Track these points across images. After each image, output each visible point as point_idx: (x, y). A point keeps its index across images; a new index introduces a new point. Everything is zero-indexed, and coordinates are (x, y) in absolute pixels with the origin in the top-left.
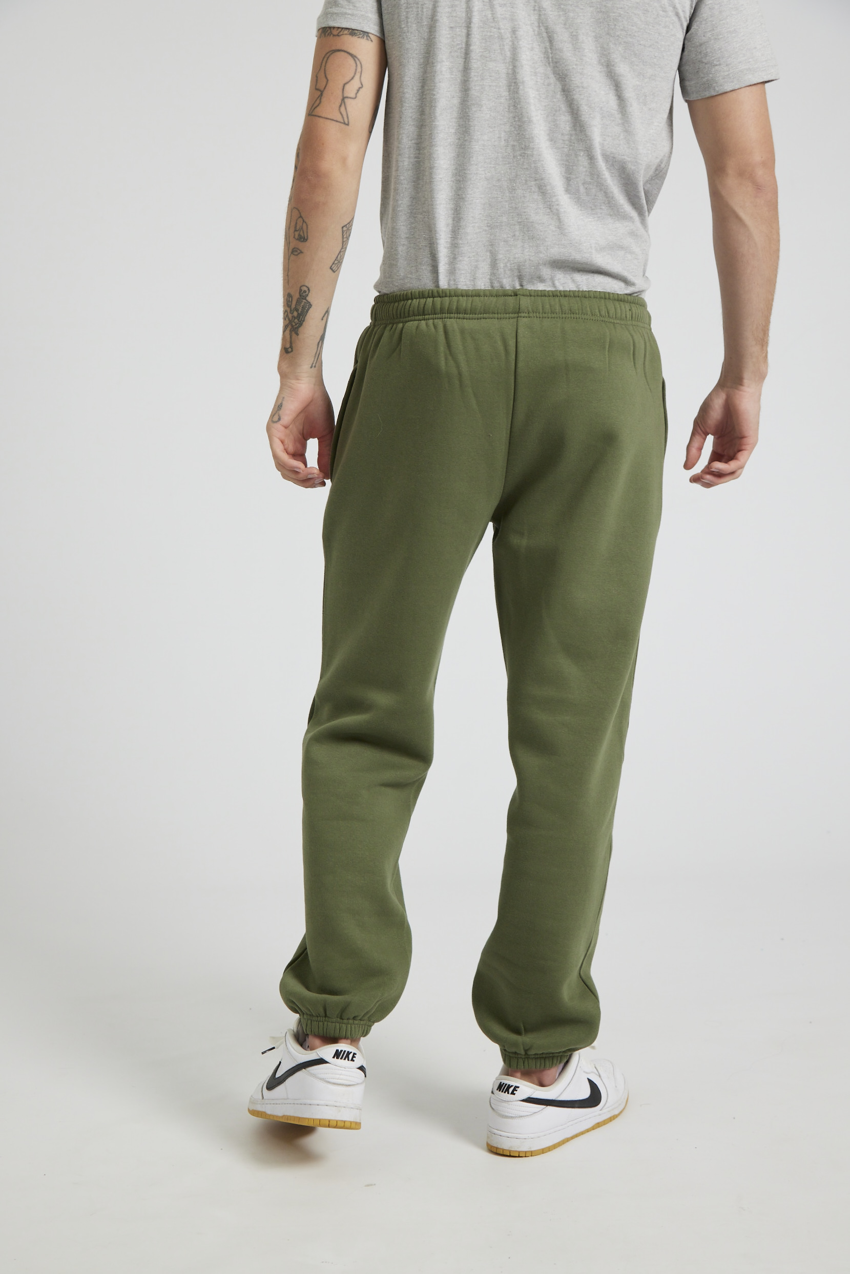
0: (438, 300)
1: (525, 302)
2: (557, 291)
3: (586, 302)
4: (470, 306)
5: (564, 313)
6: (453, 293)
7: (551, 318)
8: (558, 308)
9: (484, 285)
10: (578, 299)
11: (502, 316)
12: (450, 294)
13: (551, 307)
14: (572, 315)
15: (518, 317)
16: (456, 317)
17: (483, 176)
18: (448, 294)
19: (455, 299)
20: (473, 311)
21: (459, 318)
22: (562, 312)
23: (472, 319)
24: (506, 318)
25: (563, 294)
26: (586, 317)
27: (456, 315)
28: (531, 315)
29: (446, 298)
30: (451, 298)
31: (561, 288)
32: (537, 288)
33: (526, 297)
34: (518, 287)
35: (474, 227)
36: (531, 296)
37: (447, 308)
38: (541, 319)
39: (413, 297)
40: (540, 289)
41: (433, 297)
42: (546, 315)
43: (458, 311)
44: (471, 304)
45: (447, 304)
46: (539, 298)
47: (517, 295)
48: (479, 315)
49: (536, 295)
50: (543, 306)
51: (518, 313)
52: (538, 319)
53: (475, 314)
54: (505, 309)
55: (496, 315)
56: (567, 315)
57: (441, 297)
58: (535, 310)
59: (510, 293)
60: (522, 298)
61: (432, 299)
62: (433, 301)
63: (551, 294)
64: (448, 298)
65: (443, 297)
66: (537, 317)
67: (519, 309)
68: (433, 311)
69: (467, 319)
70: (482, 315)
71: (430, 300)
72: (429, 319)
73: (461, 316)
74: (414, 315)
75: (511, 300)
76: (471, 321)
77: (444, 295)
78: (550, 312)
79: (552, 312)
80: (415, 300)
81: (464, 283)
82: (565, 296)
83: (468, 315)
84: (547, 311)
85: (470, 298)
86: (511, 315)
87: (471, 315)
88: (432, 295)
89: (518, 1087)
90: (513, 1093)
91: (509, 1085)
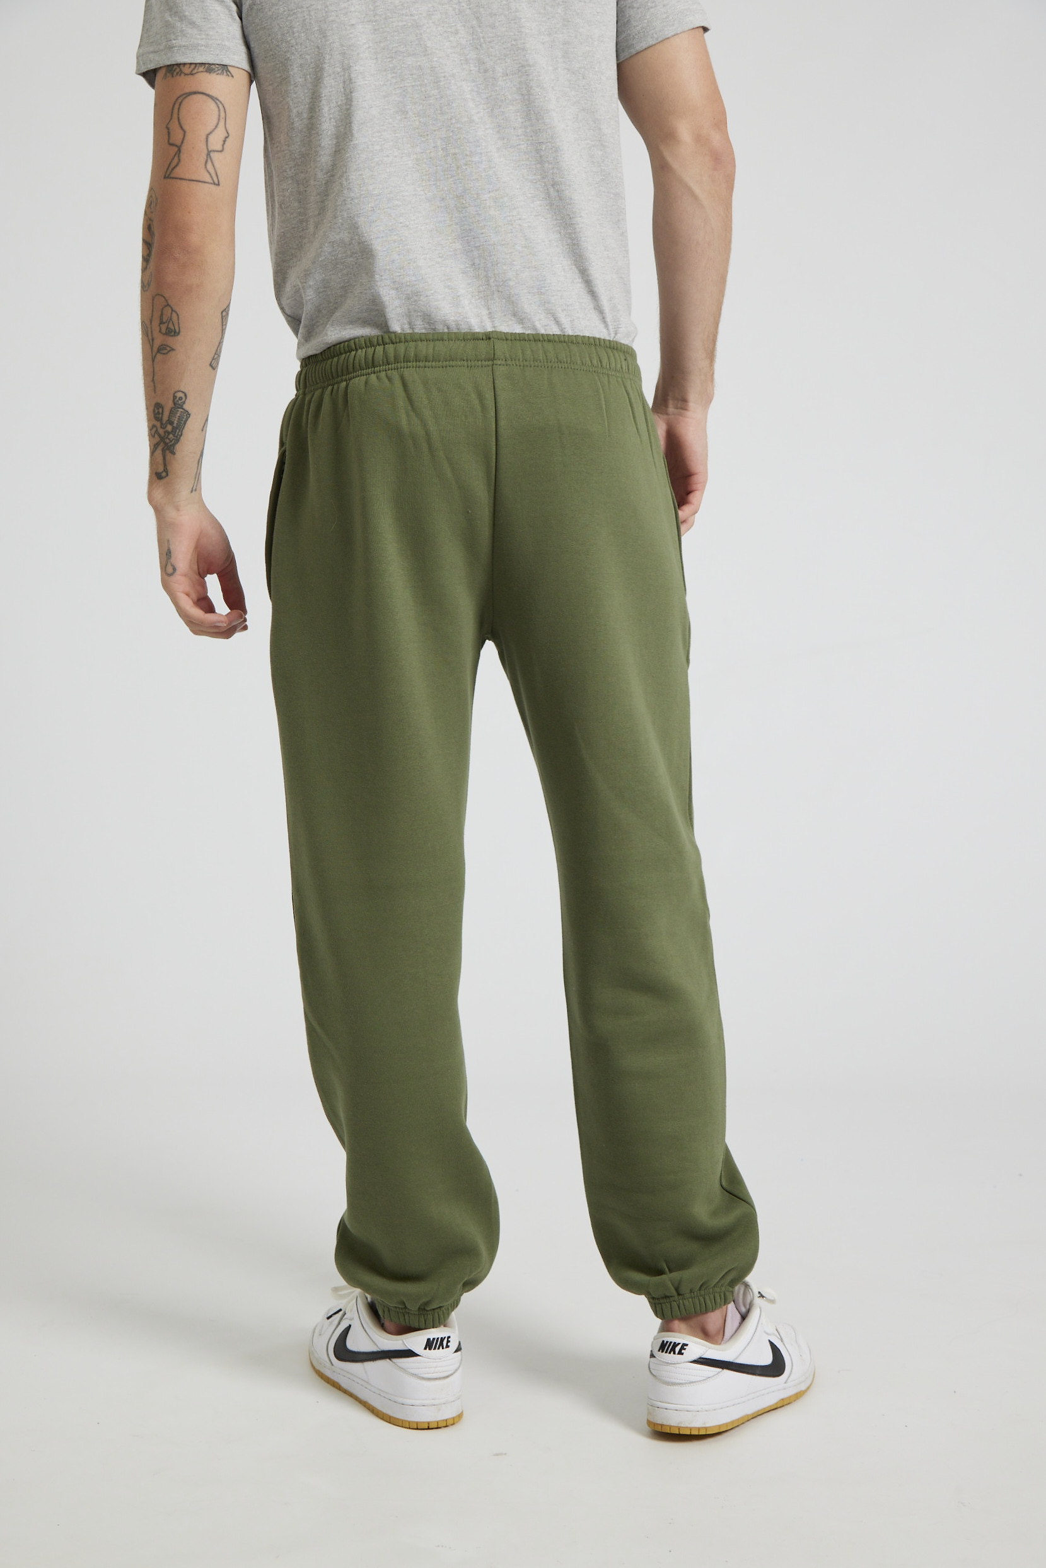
0: (390, 347)
1: (501, 349)
2: (537, 334)
3: (574, 349)
4: (432, 352)
5: (549, 361)
7: (535, 366)
8: (541, 355)
10: (565, 344)
11: (473, 364)
12: (405, 338)
13: (533, 354)
14: (559, 364)
15: (493, 365)
16: (415, 366)
19: (412, 344)
20: (436, 358)
21: (419, 368)
22: (547, 359)
23: (436, 367)
24: (479, 366)
26: (576, 367)
27: (415, 364)
28: (509, 362)
29: (401, 344)
30: (407, 343)
32: (514, 330)
33: (501, 342)
34: (490, 329)
35: (425, 259)
36: (507, 340)
37: (403, 356)
38: (522, 368)
39: (358, 348)
41: (384, 344)
42: (528, 363)
43: (417, 359)
44: (433, 350)
45: (402, 351)
46: (517, 342)
47: (488, 339)
48: (445, 363)
49: (513, 339)
50: (523, 353)
51: (493, 360)
52: (518, 367)
53: (439, 362)
54: (476, 355)
55: (466, 363)
56: (553, 364)
57: (393, 343)
58: (514, 356)
59: (480, 336)
60: (496, 342)
61: (382, 346)
62: (384, 349)
65: (396, 343)
66: (517, 365)
67: (494, 355)
68: (385, 362)
69: (429, 368)
70: (448, 363)
71: (380, 349)
72: (380, 372)
73: (421, 364)
74: (361, 368)
75: (483, 346)
76: (435, 370)
78: (532, 360)
79: (535, 360)
80: (360, 351)
83: (430, 363)
84: (528, 358)
86: (484, 362)
87: (434, 363)
88: (382, 342)
89: (687, 1345)
90: (680, 1353)
91: (675, 1343)
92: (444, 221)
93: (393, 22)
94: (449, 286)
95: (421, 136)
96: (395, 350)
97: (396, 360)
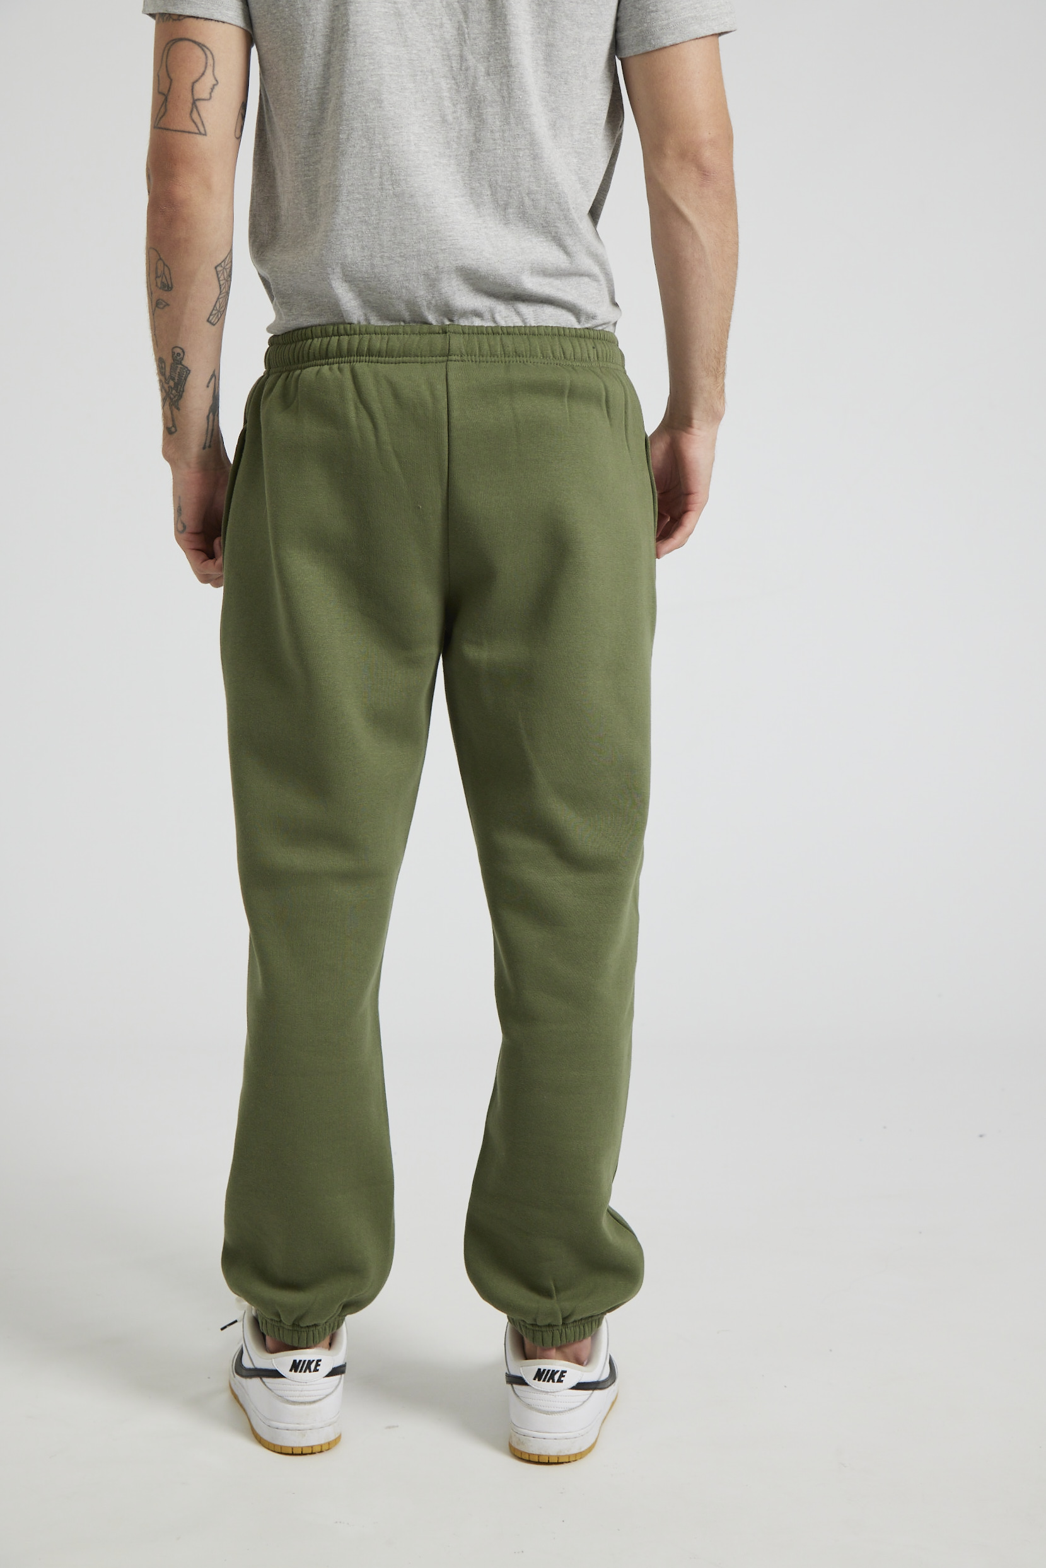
0: (345, 339)
1: (457, 342)
2: (497, 327)
3: (536, 341)
4: (385, 346)
5: (507, 356)
6: (364, 330)
7: (490, 362)
8: (499, 349)
10: (525, 337)
11: (427, 359)
12: (360, 330)
13: (490, 348)
14: (518, 358)
15: (448, 361)
16: (367, 360)
18: (358, 332)
19: (367, 337)
20: (389, 353)
21: (371, 362)
22: (505, 353)
23: (388, 363)
24: (432, 362)
25: (505, 331)
26: (535, 360)
27: (367, 358)
28: (465, 358)
29: (355, 336)
30: (361, 336)
31: (503, 323)
33: (458, 335)
36: (464, 333)
37: (356, 349)
38: (478, 362)
39: (314, 336)
40: (477, 325)
42: (484, 358)
43: (370, 353)
44: (387, 344)
45: (356, 344)
46: (475, 336)
47: (446, 333)
48: (398, 359)
49: (471, 331)
50: (480, 348)
51: (448, 355)
52: (474, 363)
53: (393, 357)
54: (431, 350)
55: (419, 359)
56: (511, 358)
57: (348, 335)
58: (470, 352)
59: (437, 329)
60: (452, 336)
62: (339, 340)
63: (490, 331)
64: (358, 336)
65: (351, 335)
66: (472, 361)
67: (449, 349)
68: (338, 354)
69: (381, 363)
70: (401, 358)
71: (335, 339)
73: (374, 359)
75: (439, 340)
76: (387, 365)
77: (352, 332)
78: (490, 355)
79: (492, 355)
80: (316, 339)
82: (508, 334)
83: (383, 358)
84: (485, 353)
85: (386, 336)
86: (438, 358)
87: (387, 358)
89: (565, 1372)
90: (560, 1380)
91: (554, 1370)
96: (349, 343)
97: (349, 354)
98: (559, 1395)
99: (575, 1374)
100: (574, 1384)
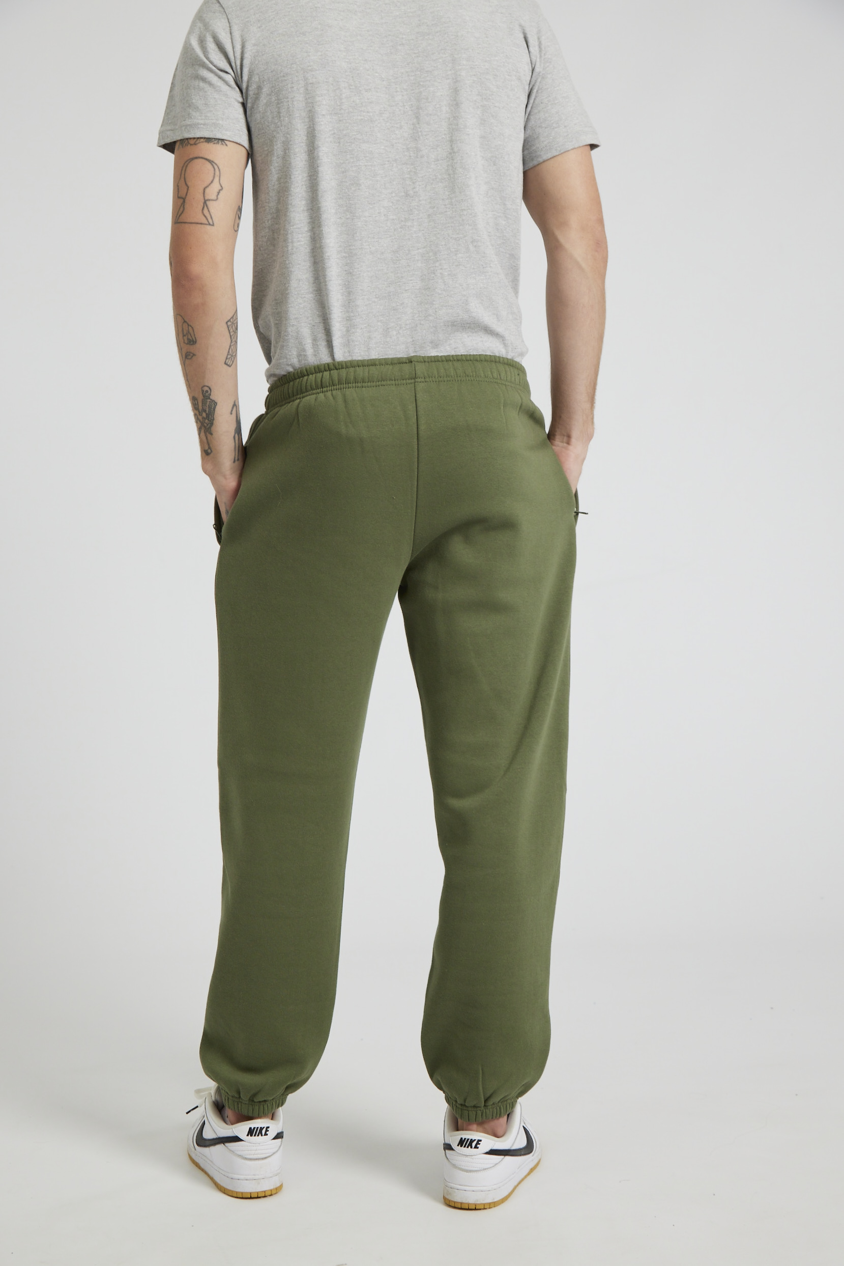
1: (420, 368)
4: (367, 375)
5: (459, 376)
6: (349, 364)
7: (447, 381)
8: (452, 372)
9: (378, 354)
11: (400, 382)
12: (346, 365)
13: (445, 371)
14: (467, 378)
15: (415, 382)
16: (354, 386)
17: (368, 250)
18: (344, 366)
19: (352, 370)
20: (370, 380)
21: (357, 388)
22: (457, 375)
24: (404, 384)
25: (455, 359)
26: (480, 379)
27: (354, 384)
28: (427, 380)
29: (343, 370)
30: (347, 369)
33: (421, 364)
36: (425, 362)
37: (344, 379)
38: (437, 383)
40: (434, 355)
41: (330, 370)
42: (441, 379)
43: (356, 381)
44: (368, 373)
46: (433, 364)
47: (411, 362)
48: (377, 383)
49: (430, 361)
50: (437, 371)
51: (415, 378)
52: (434, 383)
53: (373, 382)
54: (401, 376)
55: (394, 382)
56: (462, 378)
57: (337, 369)
58: (431, 375)
59: (405, 360)
60: (417, 364)
61: (328, 372)
62: (330, 374)
63: (444, 359)
64: (344, 370)
65: (339, 369)
66: (433, 381)
67: (415, 375)
68: (331, 384)
69: (365, 387)
70: (379, 383)
71: (326, 374)
72: (327, 391)
73: (359, 385)
74: (312, 389)
75: (407, 368)
76: (369, 389)
77: (340, 367)
78: (445, 376)
79: (448, 377)
80: (312, 375)
81: (359, 354)
82: (458, 360)
83: (366, 384)
84: (442, 375)
85: (366, 369)
86: (408, 381)
87: (369, 383)
88: (328, 368)
89: (481, 1141)
90: (476, 1147)
91: (471, 1139)
92: (383, 270)
93: (354, 116)
94: (381, 321)
95: (369, 204)
96: (339, 374)
97: (340, 382)
98: (476, 1158)
99: (488, 1142)
100: (488, 1150)
